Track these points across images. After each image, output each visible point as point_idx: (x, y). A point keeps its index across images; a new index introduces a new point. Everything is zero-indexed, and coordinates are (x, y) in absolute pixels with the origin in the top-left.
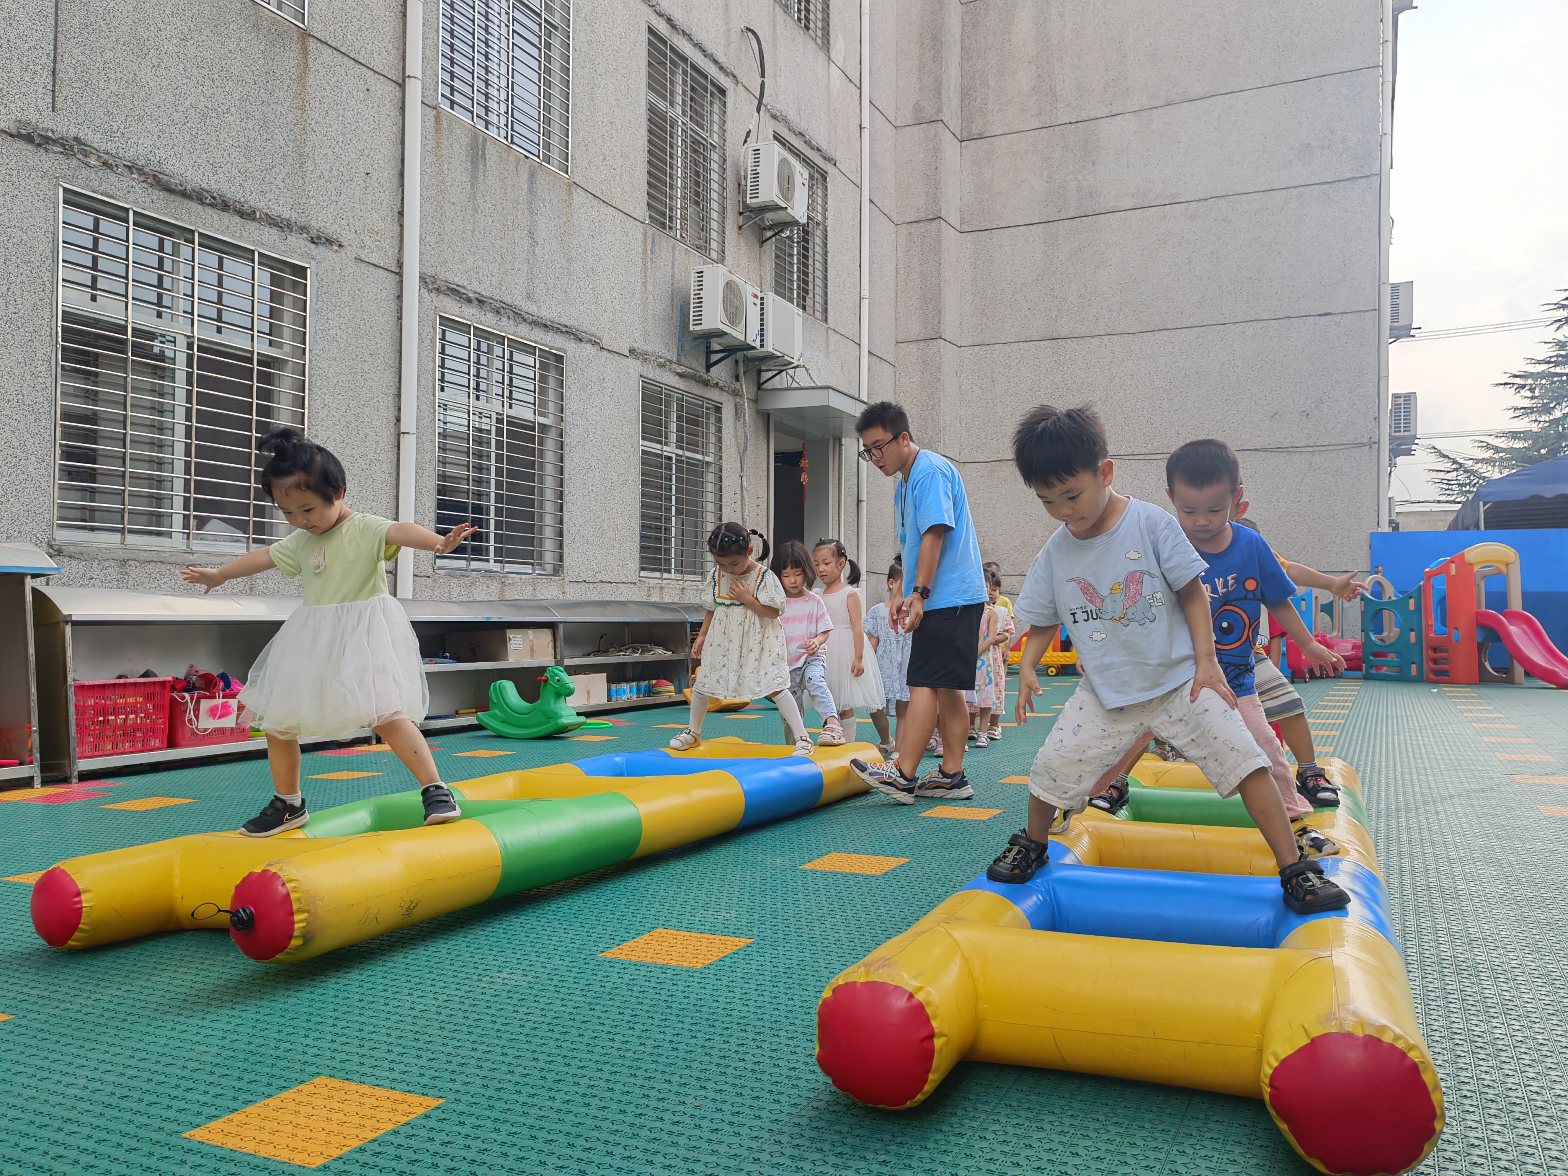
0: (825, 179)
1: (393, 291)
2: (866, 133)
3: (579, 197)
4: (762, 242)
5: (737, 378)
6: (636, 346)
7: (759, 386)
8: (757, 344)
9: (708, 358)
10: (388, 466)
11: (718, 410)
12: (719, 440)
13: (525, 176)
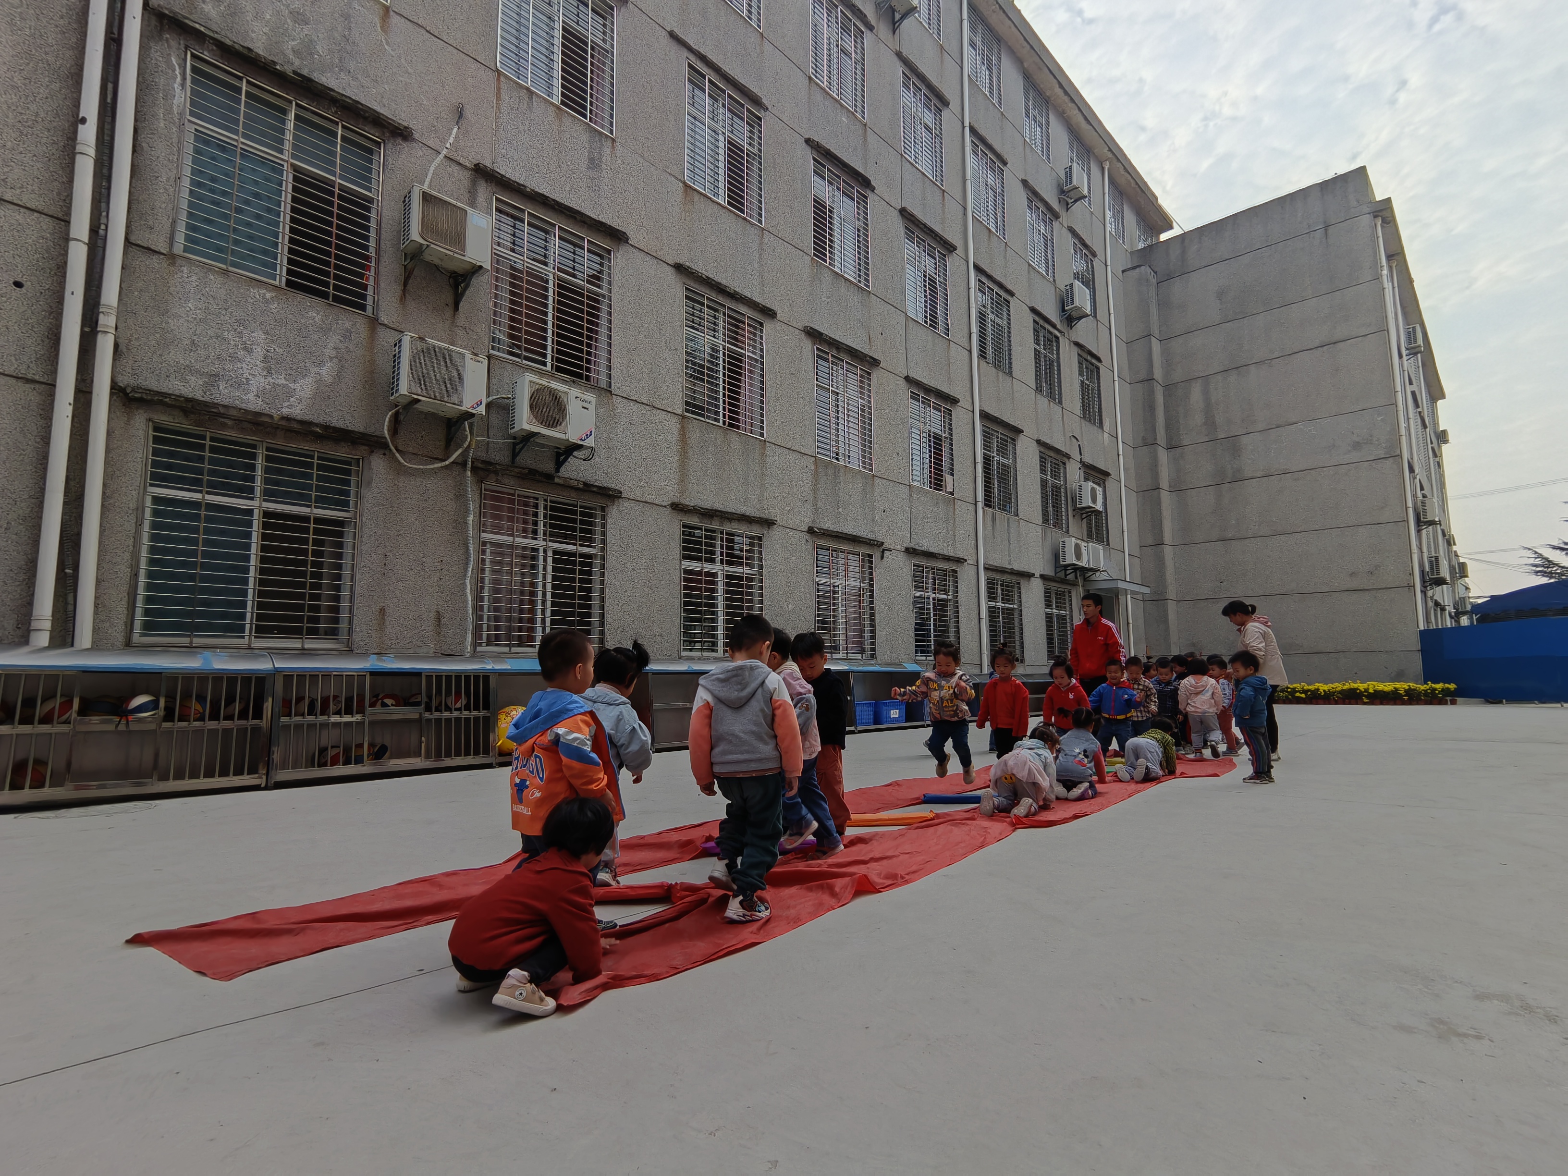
0: (1104, 483)
1: (976, 571)
2: (1121, 458)
3: (1022, 523)
4: (1082, 519)
5: (1076, 578)
6: (1041, 573)
7: (1085, 579)
8: (1087, 566)
9: (1065, 572)
10: (978, 630)
11: (1070, 592)
12: (1071, 604)
13: (1006, 521)
